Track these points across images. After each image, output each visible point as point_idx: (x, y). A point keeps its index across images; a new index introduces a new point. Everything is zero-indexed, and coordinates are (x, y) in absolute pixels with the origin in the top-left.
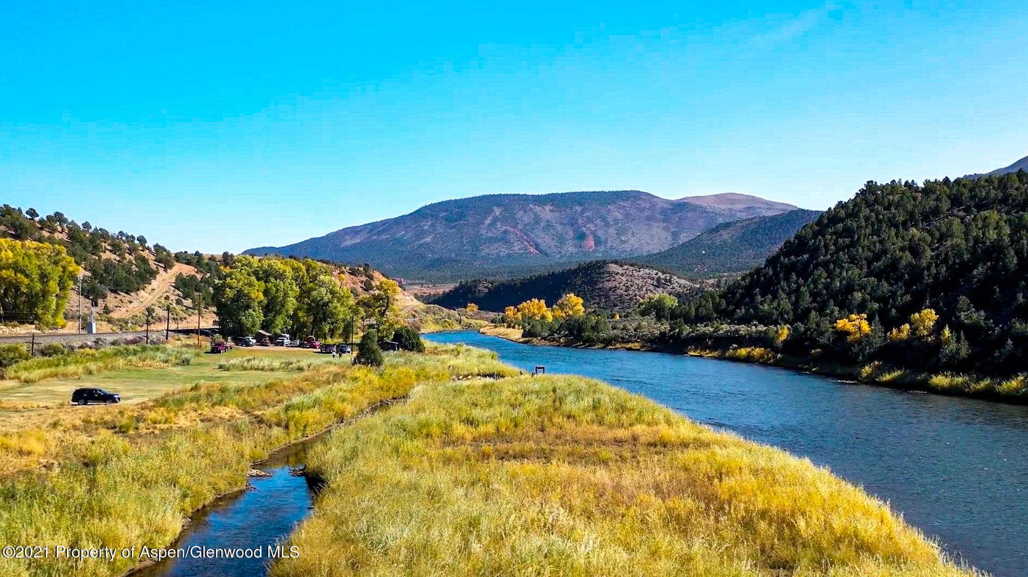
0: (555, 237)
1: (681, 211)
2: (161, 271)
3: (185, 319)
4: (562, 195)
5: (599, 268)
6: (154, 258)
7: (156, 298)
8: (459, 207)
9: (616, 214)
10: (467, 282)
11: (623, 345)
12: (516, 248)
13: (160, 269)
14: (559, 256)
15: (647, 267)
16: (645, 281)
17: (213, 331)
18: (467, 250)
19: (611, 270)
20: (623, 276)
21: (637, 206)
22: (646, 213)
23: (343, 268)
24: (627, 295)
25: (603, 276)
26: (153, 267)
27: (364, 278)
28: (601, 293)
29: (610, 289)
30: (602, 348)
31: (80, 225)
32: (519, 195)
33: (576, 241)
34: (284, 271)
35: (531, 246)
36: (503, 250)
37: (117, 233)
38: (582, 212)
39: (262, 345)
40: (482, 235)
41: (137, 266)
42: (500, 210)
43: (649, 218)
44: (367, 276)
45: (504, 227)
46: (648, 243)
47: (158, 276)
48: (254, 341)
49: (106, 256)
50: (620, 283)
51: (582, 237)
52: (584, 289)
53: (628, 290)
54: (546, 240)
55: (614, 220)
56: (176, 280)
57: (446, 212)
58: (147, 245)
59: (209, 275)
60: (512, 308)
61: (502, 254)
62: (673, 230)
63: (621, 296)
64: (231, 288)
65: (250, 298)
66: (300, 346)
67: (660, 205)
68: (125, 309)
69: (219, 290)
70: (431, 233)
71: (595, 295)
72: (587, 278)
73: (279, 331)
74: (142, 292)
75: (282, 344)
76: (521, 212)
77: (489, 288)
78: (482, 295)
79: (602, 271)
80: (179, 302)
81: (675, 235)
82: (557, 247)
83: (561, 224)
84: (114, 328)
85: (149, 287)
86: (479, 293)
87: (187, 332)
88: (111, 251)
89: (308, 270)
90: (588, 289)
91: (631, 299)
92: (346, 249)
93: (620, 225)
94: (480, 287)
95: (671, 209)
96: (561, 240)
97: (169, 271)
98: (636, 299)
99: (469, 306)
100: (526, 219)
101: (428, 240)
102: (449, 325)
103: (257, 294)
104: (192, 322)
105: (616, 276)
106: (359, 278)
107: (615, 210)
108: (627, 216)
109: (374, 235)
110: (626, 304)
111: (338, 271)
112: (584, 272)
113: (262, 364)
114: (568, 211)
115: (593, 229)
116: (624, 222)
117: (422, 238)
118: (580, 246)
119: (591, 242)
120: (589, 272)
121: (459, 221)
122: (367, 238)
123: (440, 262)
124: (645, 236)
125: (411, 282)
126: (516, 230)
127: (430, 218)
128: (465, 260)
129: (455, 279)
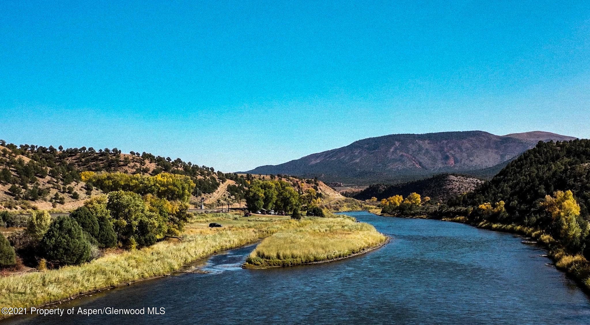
0: (431, 159)
1: (506, 142)
2: (221, 183)
3: (232, 204)
4: (435, 134)
5: (444, 177)
6: (217, 177)
7: (220, 196)
8: (375, 142)
9: (467, 144)
10: (374, 185)
11: (419, 216)
12: (408, 165)
13: (221, 182)
14: (433, 169)
15: (471, 177)
16: (470, 185)
17: (245, 209)
18: (380, 167)
19: (451, 179)
20: (457, 182)
21: (479, 140)
22: (485, 144)
23: (303, 179)
24: (459, 193)
25: (446, 182)
26: (218, 181)
27: (313, 185)
28: (445, 191)
29: (450, 189)
30: (411, 218)
31: (187, 163)
33: (443, 161)
34: (272, 185)
35: (417, 163)
36: (400, 166)
37: (202, 166)
38: (447, 144)
39: (263, 214)
40: (388, 158)
41: (211, 182)
42: (398, 143)
43: (487, 147)
44: (315, 184)
45: (401, 153)
46: (485, 161)
47: (220, 186)
48: (260, 213)
49: (199, 177)
50: (455, 186)
51: (447, 158)
52: (435, 189)
53: (460, 190)
54: (425, 160)
55: (466, 149)
56: (228, 187)
57: (367, 144)
58: (214, 171)
59: (241, 184)
60: (385, 199)
61: (399, 168)
62: (501, 154)
63: (456, 193)
64: (252, 192)
65: (259, 196)
66: (278, 215)
67: (494, 139)
68: (209, 200)
69: (248, 192)
70: (359, 157)
71: (441, 193)
72: (437, 183)
73: (270, 209)
74: (214, 193)
75: (271, 214)
76: (411, 145)
77: (385, 189)
79: (445, 179)
80: (229, 197)
81: (502, 156)
82: (432, 164)
83: (434, 151)
84: (207, 208)
85: (217, 191)
86: (380, 191)
87: (235, 209)
88: (200, 175)
89: (281, 185)
90: (438, 189)
92: (312, 166)
93: (469, 151)
94: (381, 188)
95: (500, 141)
96: (434, 159)
97: (224, 183)
99: (373, 198)
100: (414, 148)
102: (355, 208)
103: (262, 195)
104: (237, 205)
105: (453, 182)
106: (311, 185)
107: (466, 142)
108: (473, 146)
109: (328, 158)
111: (300, 182)
112: (436, 180)
113: (262, 219)
114: (438, 143)
115: (453, 153)
116: (471, 149)
117: (354, 160)
118: (446, 163)
119: (452, 161)
120: (439, 180)
121: (375, 150)
122: (323, 160)
123: (364, 174)
124: (485, 158)
125: (346, 185)
126: (408, 155)
127: (359, 149)
128: (378, 172)
129: (371, 183)
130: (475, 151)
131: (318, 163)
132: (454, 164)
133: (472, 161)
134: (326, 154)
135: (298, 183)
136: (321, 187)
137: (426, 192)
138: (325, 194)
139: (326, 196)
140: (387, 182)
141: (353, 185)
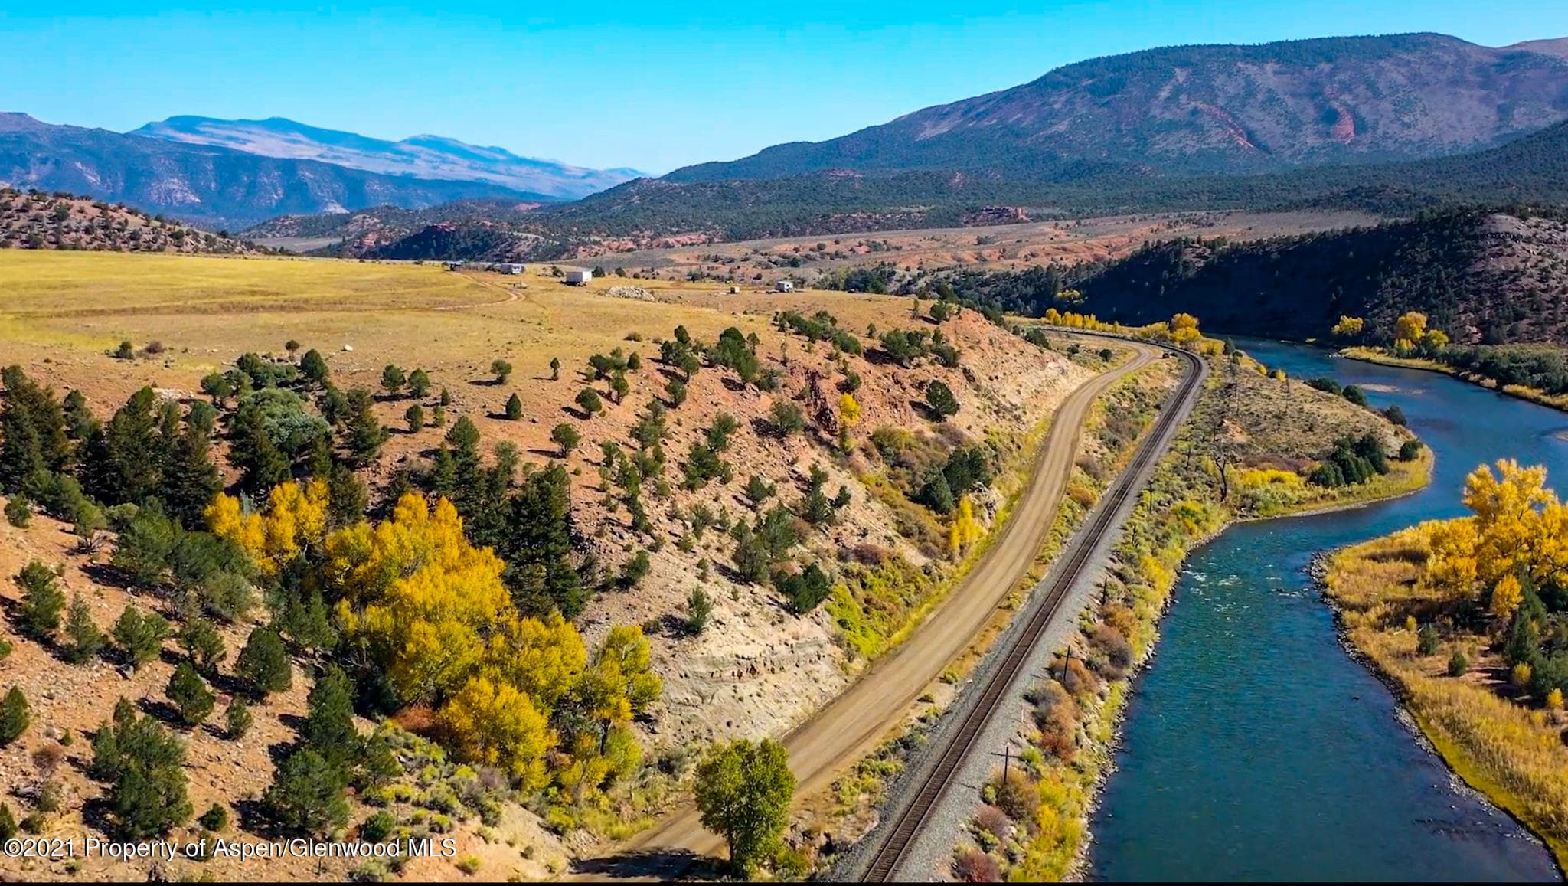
0: (1282, 120)
1: (1515, 67)
5: (1470, 222)
8: (1115, 69)
9: (1395, 75)
12: (1215, 140)
18: (1128, 145)
19: (1501, 229)
20: (1529, 243)
21: (1432, 60)
22: (1448, 74)
24: (1544, 290)
25: (1481, 243)
27: (930, 372)
28: (1483, 286)
29: (1504, 275)
33: (1321, 126)
35: (1241, 135)
36: (1190, 143)
38: (1331, 75)
40: (1154, 117)
42: (1186, 73)
43: (1454, 83)
45: (1193, 103)
46: (1452, 127)
50: (1526, 259)
51: (1330, 117)
52: (1438, 273)
53: (1547, 278)
54: (1264, 124)
55: (1390, 88)
57: (1092, 78)
61: (1189, 151)
62: (1499, 102)
63: (1531, 293)
67: (1473, 57)
70: (1066, 115)
72: (1443, 248)
76: (1223, 76)
77: (1206, 258)
78: (1191, 273)
79: (1478, 231)
81: (1503, 112)
82: (1287, 136)
83: (1293, 95)
90: (1448, 276)
93: (1400, 95)
94: (1188, 256)
95: (1498, 65)
96: (1294, 124)
100: (1231, 89)
101: (1062, 127)
102: (1197, 522)
105: (1515, 244)
107: (1392, 68)
108: (1414, 78)
109: (970, 120)
110: (1546, 314)
111: (837, 376)
112: (1432, 232)
114: (1306, 72)
115: (1352, 103)
116: (1407, 89)
117: (1052, 124)
118: (1328, 134)
119: (1347, 127)
120: (1447, 232)
121: (1115, 93)
122: (958, 126)
123: (1082, 169)
124: (1447, 114)
125: (1034, 211)
126: (1214, 109)
127: (1065, 90)
128: (1126, 164)
129: (1112, 206)
130: (1418, 94)
131: (942, 135)
132: (1352, 134)
133: (1409, 127)
134: (969, 108)
135: (815, 389)
137: (1393, 285)
138: (999, 409)
139: (1004, 432)
140: (1166, 200)
141: (1057, 211)
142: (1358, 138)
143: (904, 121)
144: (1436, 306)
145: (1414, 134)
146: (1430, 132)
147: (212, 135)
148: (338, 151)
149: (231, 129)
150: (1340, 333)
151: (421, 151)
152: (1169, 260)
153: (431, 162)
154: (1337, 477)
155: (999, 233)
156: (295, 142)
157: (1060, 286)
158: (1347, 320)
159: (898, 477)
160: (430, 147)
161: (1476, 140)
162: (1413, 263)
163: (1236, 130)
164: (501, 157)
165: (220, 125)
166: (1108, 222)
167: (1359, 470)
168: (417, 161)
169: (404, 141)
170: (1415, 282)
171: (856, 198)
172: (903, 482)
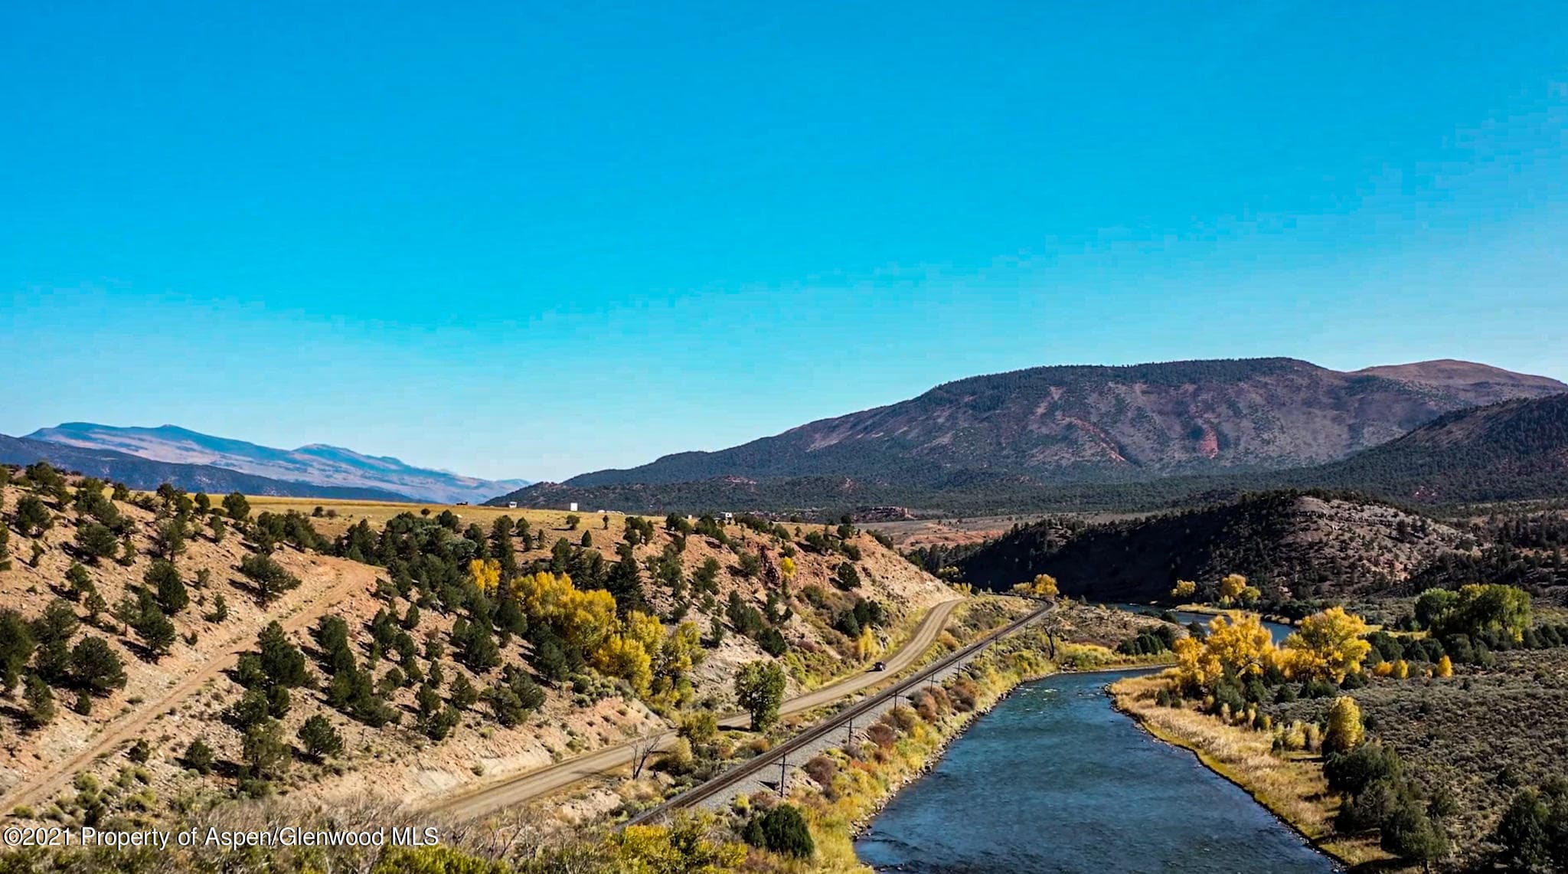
0: (1151, 435)
1: (1364, 389)
4: (1162, 366)
5: (1283, 503)
8: (994, 388)
9: (1254, 396)
10: (1027, 525)
12: (1089, 452)
14: (1158, 466)
16: (1375, 528)
18: (1007, 457)
19: (1308, 508)
20: (1332, 520)
21: (1287, 383)
22: (1302, 395)
24: (1343, 558)
25: (1292, 520)
27: (840, 559)
28: (1293, 554)
29: (1311, 545)
32: (1090, 366)
33: (1187, 442)
35: (1112, 449)
36: (1066, 455)
38: (1195, 394)
40: (1032, 431)
42: (1060, 391)
43: (1308, 403)
45: (1068, 419)
46: (1307, 444)
50: (1329, 534)
51: (1197, 434)
52: (1258, 544)
53: (1346, 548)
54: (1135, 439)
55: (1250, 407)
57: (972, 395)
61: (1064, 463)
62: (1351, 422)
63: (1333, 560)
67: (1326, 380)
70: (950, 429)
71: (1281, 558)
72: (1261, 524)
76: (1095, 396)
77: (1067, 538)
78: (1055, 550)
79: (1289, 510)
81: (1354, 431)
82: (1156, 450)
83: (1160, 413)
86: (1052, 549)
90: (1265, 547)
91: (1353, 566)
92: (815, 455)
93: (1260, 414)
94: (1052, 536)
95: (1347, 388)
96: (1163, 439)
98: (1363, 566)
100: (1102, 405)
101: (945, 440)
102: (1030, 664)
105: (1320, 521)
106: (827, 558)
107: (1251, 389)
108: (1271, 399)
109: (860, 432)
110: (1344, 576)
111: (778, 549)
112: (1253, 511)
114: (1172, 391)
115: (1216, 421)
116: (1266, 409)
117: (936, 437)
118: (1194, 449)
119: (1211, 443)
120: (1264, 512)
121: (995, 409)
122: (847, 438)
123: (964, 478)
124: (1304, 433)
125: (919, 513)
126: (1087, 425)
127: (948, 406)
128: (1006, 473)
129: (992, 509)
130: (1276, 413)
131: (831, 446)
132: (1216, 450)
133: (1269, 443)
134: (855, 421)
135: (764, 556)
136: (869, 563)
137: (1221, 555)
138: (889, 595)
139: (894, 606)
140: (1041, 504)
141: (940, 512)
142: (1222, 453)
143: (795, 433)
144: (1255, 571)
145: (1273, 450)
146: (1289, 448)
147: (104, 442)
148: (230, 458)
149: (122, 436)
150: (1178, 595)
151: (314, 460)
152: (1035, 540)
153: (324, 470)
154: (1136, 649)
155: (886, 528)
156: (187, 449)
157: (942, 564)
158: (1182, 584)
159: (822, 614)
160: (322, 456)
161: (1331, 456)
162: (1238, 536)
163: (1108, 444)
164: (393, 467)
165: (114, 432)
166: (988, 521)
167: (1153, 645)
168: (310, 469)
169: (297, 450)
170: (1239, 552)
171: (752, 500)
172: (826, 617)
